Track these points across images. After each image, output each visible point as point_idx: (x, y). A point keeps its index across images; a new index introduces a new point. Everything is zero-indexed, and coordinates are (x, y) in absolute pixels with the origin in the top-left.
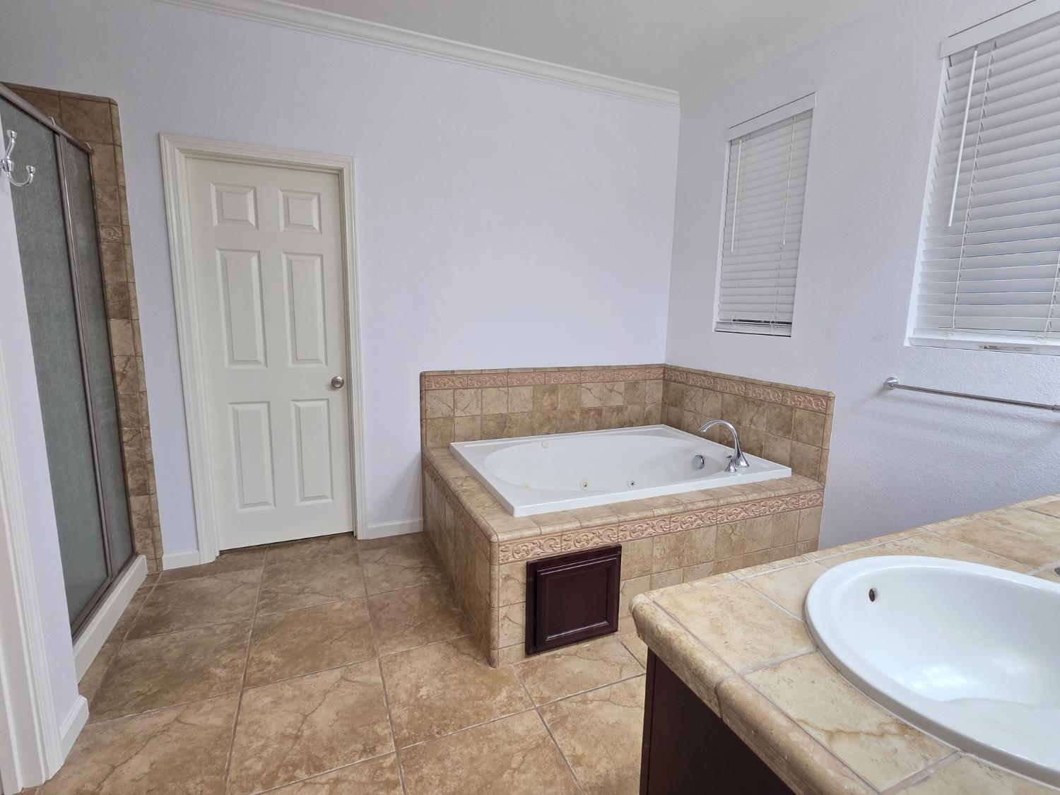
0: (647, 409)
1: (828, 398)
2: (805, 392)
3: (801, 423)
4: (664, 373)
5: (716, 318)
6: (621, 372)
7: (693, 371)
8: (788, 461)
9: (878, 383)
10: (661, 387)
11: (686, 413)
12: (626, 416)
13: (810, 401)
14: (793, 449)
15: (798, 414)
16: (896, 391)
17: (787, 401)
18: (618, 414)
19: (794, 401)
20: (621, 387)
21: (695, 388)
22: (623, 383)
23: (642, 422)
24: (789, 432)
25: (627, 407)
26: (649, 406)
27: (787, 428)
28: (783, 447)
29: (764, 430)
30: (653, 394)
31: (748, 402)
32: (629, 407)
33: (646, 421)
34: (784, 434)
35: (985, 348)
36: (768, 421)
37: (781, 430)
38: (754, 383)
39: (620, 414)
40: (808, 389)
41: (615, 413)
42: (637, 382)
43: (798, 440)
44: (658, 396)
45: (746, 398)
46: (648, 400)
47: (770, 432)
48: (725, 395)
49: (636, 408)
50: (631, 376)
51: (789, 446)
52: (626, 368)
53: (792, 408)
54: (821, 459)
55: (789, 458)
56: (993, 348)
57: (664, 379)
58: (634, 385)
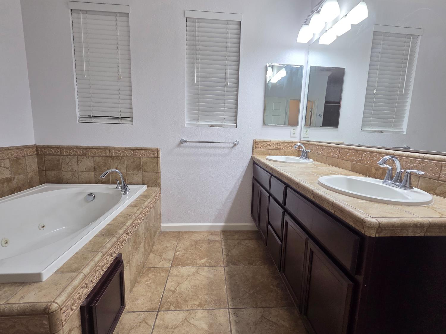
0: (29, 176)
1: (157, 150)
2: (146, 149)
3: (146, 164)
4: (37, 151)
5: (78, 115)
6: (6, 152)
7: (66, 147)
8: (142, 182)
9: (178, 141)
10: (36, 160)
11: (64, 173)
12: (14, 184)
13: (149, 153)
14: (143, 176)
15: (144, 160)
16: (185, 144)
17: (137, 155)
18: (8, 184)
19: (141, 154)
20: (7, 163)
21: (69, 157)
22: (8, 160)
23: (27, 186)
24: (140, 169)
25: (14, 178)
26: (31, 174)
27: (139, 167)
28: (138, 176)
29: (126, 171)
30: (31, 166)
31: (113, 159)
32: (16, 177)
33: (31, 185)
34: (138, 170)
35: (210, 126)
36: (127, 166)
37: (136, 169)
38: (115, 149)
39: (10, 183)
40: (147, 148)
41: (6, 183)
42: (19, 158)
43: (146, 171)
44: (35, 166)
45: (111, 157)
46: (29, 170)
47: (129, 171)
48: (95, 158)
49: (22, 177)
50: (14, 155)
51: (141, 176)
52: (8, 149)
53: (140, 158)
54: (158, 178)
55: (142, 181)
56: (212, 126)
57: (38, 155)
58: (16, 161)
